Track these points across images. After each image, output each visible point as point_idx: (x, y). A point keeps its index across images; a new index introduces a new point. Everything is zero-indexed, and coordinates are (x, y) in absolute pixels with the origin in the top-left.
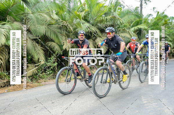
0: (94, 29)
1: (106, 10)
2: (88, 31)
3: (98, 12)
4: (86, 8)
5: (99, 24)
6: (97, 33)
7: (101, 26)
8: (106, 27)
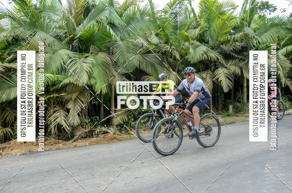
0: (214, 55)
1: (234, 23)
2: (204, 58)
3: (221, 28)
4: (203, 23)
5: (223, 47)
6: (218, 60)
7: (227, 50)
8: (235, 51)
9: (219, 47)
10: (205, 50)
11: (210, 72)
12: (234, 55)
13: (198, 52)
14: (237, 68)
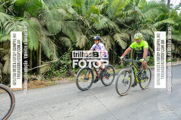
2: (105, 26)
3: (118, 6)
5: (118, 19)
6: (115, 28)
7: (121, 21)
8: (126, 23)
9: (115, 19)
10: (107, 21)
11: (109, 36)
12: (126, 25)
13: (102, 22)
14: (127, 35)
